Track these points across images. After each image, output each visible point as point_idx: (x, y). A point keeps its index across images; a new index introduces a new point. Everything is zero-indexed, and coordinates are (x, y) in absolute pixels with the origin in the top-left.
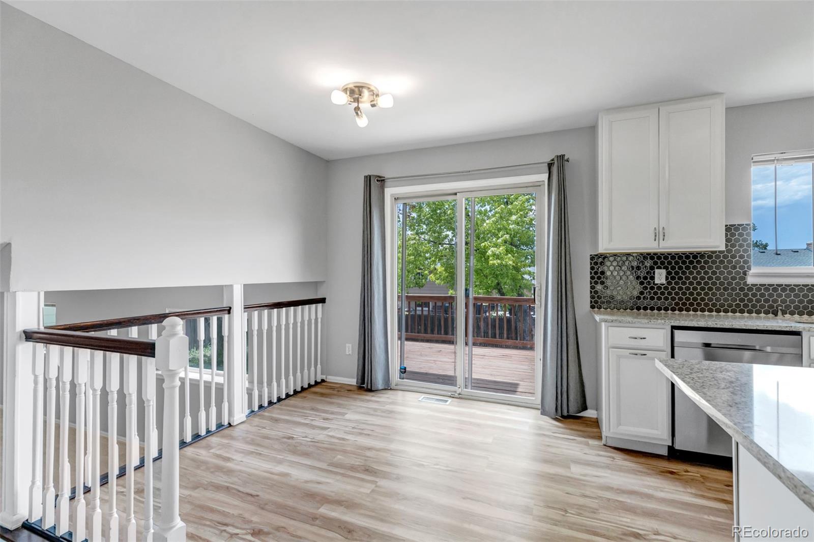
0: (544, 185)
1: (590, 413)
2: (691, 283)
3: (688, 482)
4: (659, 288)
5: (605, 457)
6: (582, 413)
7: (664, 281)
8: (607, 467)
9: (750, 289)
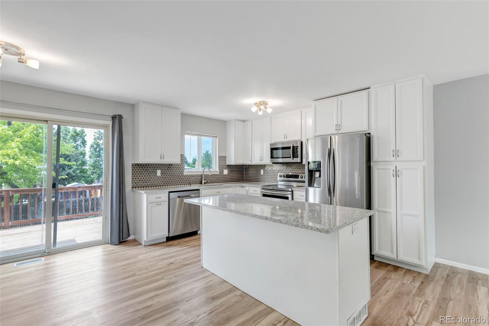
0: (109, 127)
1: (132, 237)
3: (176, 245)
4: (158, 178)
5: (148, 249)
6: (128, 238)
7: (160, 175)
8: (150, 252)
9: (184, 177)
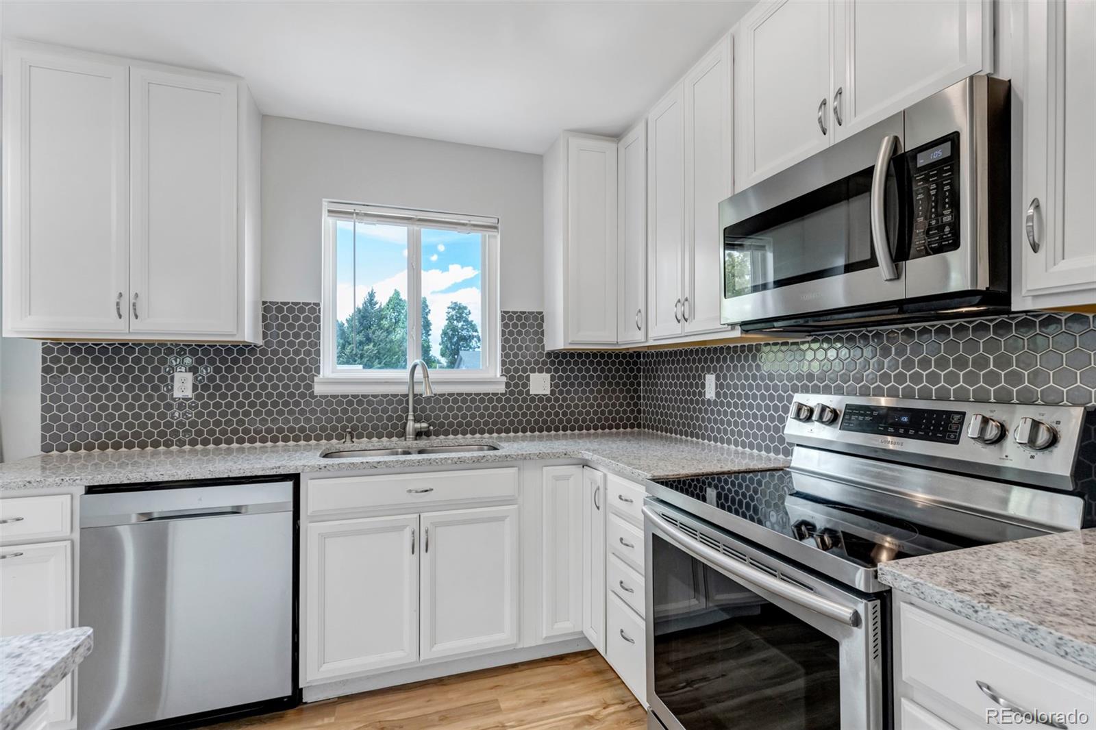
2: (235, 396)
4: (181, 406)
7: (189, 393)
